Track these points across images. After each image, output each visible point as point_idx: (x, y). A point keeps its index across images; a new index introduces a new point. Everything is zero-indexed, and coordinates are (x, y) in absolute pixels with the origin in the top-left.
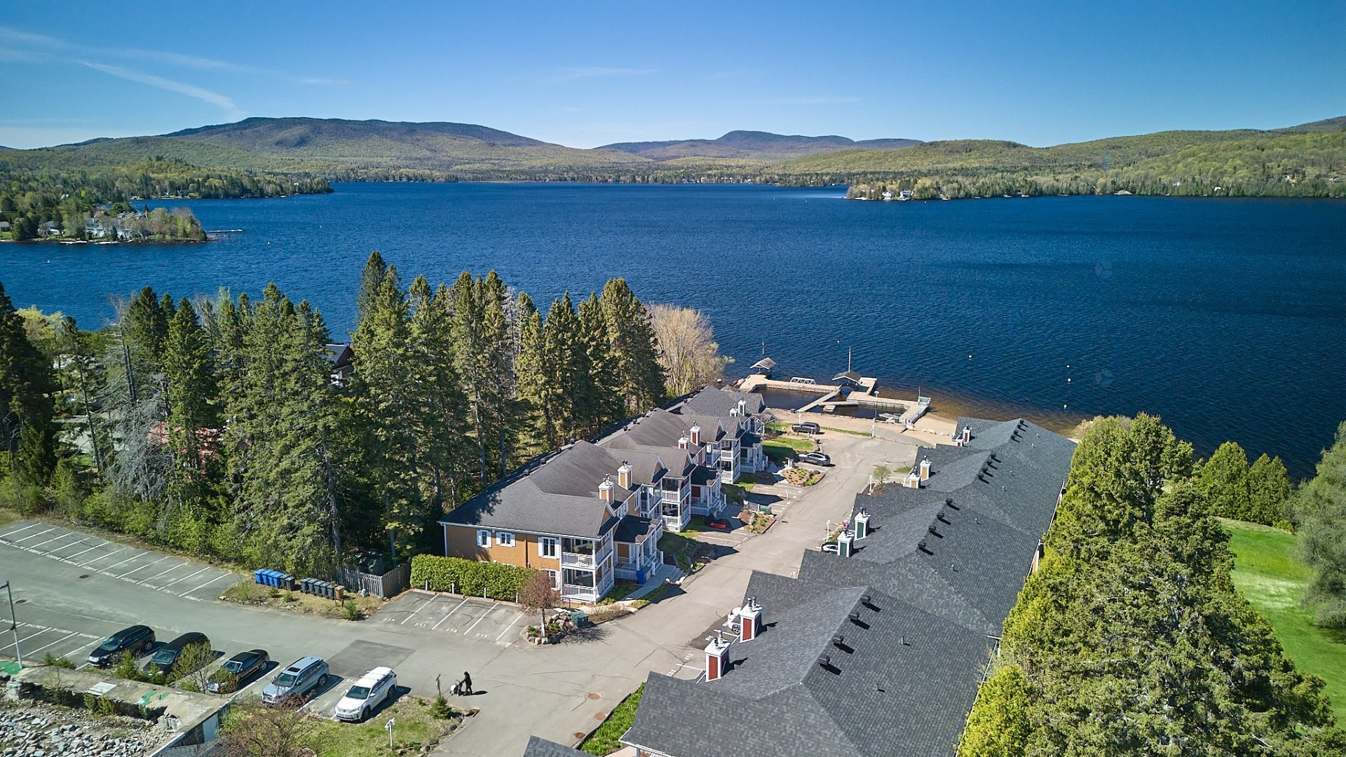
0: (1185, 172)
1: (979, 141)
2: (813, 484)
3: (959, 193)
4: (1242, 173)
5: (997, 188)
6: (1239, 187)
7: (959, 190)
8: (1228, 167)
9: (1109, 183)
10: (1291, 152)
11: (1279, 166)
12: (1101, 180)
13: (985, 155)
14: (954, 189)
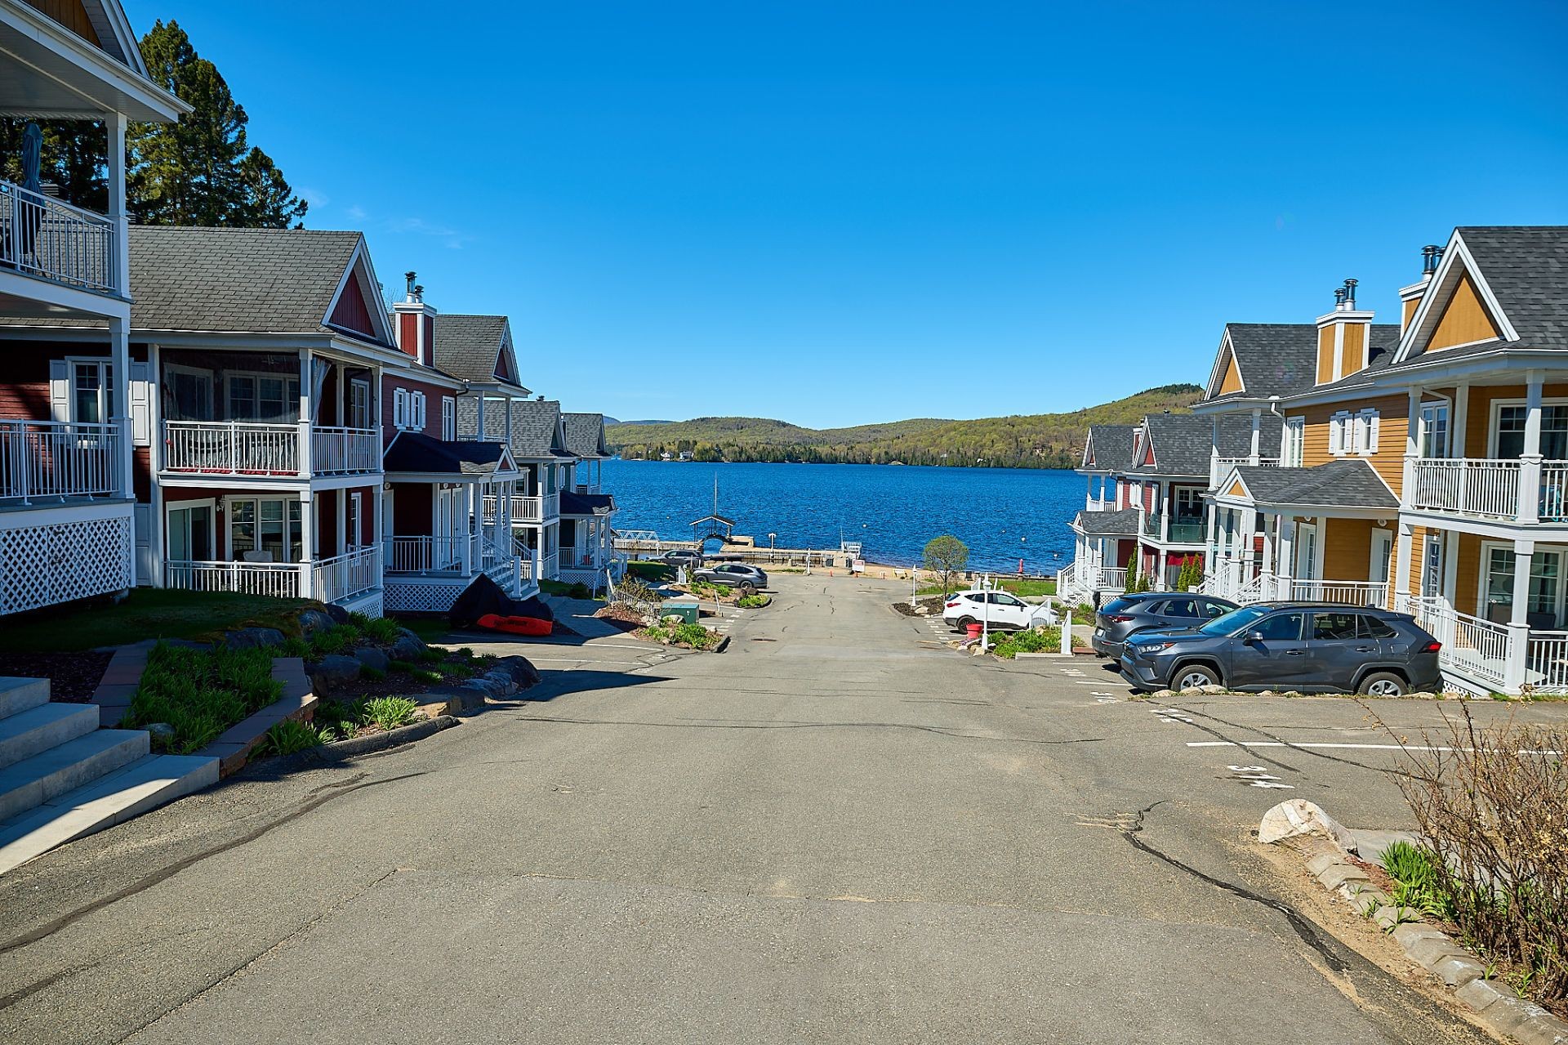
0: (950, 445)
1: (749, 419)
2: (760, 606)
3: (741, 456)
4: (999, 446)
5: (778, 453)
6: (999, 458)
7: (740, 453)
8: (986, 440)
9: (883, 454)
10: (1038, 429)
11: (1029, 441)
12: (875, 451)
13: (756, 433)
14: (735, 452)
